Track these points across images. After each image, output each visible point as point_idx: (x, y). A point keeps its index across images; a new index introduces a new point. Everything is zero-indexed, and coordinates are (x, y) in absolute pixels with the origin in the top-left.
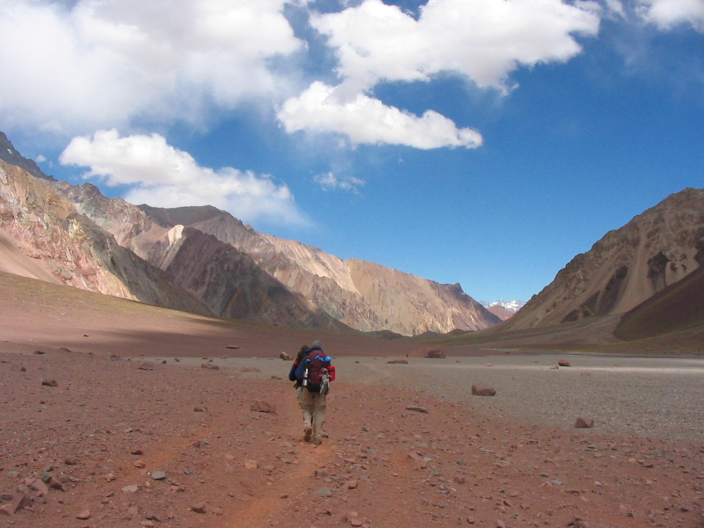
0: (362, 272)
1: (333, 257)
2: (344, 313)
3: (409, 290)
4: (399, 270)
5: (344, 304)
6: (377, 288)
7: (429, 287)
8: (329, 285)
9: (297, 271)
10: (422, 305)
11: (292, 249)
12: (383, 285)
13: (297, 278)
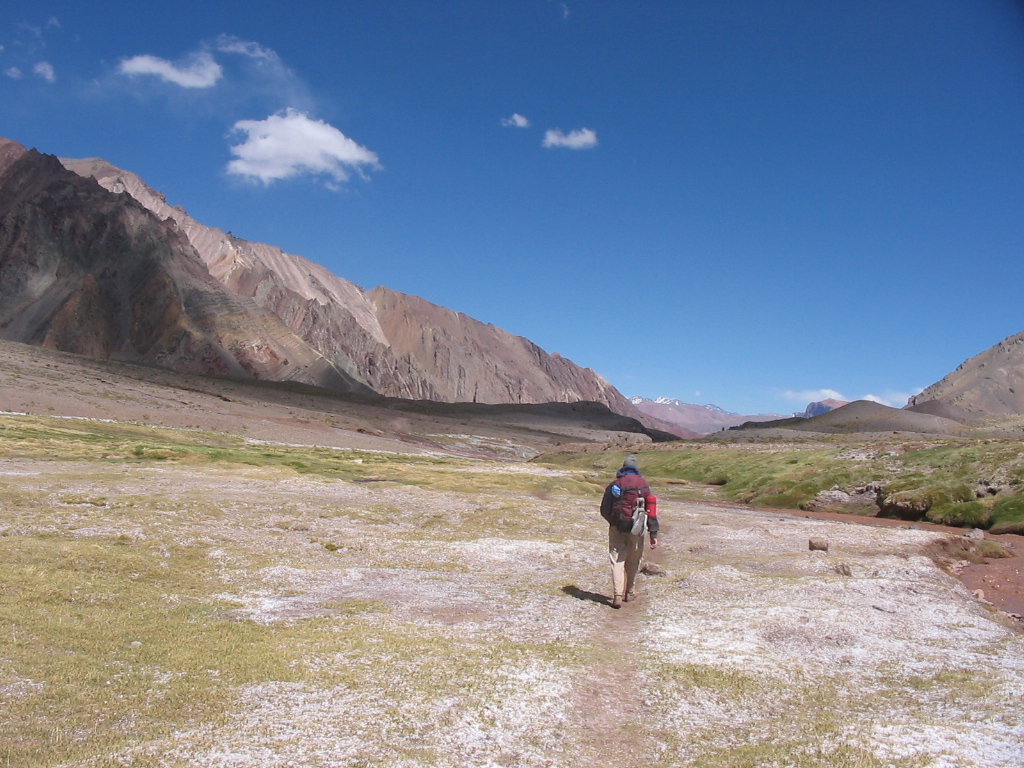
0: (399, 312)
1: (344, 282)
2: (372, 380)
3: (487, 352)
4: (467, 315)
5: (371, 363)
6: (429, 343)
7: (524, 351)
8: (339, 323)
9: (271, 283)
10: (513, 381)
11: (263, 260)
12: (441, 339)
13: (270, 298)
